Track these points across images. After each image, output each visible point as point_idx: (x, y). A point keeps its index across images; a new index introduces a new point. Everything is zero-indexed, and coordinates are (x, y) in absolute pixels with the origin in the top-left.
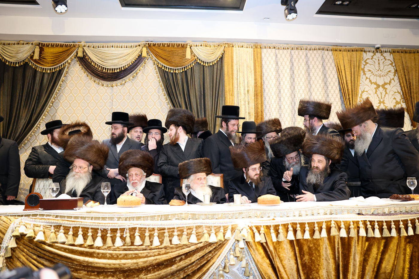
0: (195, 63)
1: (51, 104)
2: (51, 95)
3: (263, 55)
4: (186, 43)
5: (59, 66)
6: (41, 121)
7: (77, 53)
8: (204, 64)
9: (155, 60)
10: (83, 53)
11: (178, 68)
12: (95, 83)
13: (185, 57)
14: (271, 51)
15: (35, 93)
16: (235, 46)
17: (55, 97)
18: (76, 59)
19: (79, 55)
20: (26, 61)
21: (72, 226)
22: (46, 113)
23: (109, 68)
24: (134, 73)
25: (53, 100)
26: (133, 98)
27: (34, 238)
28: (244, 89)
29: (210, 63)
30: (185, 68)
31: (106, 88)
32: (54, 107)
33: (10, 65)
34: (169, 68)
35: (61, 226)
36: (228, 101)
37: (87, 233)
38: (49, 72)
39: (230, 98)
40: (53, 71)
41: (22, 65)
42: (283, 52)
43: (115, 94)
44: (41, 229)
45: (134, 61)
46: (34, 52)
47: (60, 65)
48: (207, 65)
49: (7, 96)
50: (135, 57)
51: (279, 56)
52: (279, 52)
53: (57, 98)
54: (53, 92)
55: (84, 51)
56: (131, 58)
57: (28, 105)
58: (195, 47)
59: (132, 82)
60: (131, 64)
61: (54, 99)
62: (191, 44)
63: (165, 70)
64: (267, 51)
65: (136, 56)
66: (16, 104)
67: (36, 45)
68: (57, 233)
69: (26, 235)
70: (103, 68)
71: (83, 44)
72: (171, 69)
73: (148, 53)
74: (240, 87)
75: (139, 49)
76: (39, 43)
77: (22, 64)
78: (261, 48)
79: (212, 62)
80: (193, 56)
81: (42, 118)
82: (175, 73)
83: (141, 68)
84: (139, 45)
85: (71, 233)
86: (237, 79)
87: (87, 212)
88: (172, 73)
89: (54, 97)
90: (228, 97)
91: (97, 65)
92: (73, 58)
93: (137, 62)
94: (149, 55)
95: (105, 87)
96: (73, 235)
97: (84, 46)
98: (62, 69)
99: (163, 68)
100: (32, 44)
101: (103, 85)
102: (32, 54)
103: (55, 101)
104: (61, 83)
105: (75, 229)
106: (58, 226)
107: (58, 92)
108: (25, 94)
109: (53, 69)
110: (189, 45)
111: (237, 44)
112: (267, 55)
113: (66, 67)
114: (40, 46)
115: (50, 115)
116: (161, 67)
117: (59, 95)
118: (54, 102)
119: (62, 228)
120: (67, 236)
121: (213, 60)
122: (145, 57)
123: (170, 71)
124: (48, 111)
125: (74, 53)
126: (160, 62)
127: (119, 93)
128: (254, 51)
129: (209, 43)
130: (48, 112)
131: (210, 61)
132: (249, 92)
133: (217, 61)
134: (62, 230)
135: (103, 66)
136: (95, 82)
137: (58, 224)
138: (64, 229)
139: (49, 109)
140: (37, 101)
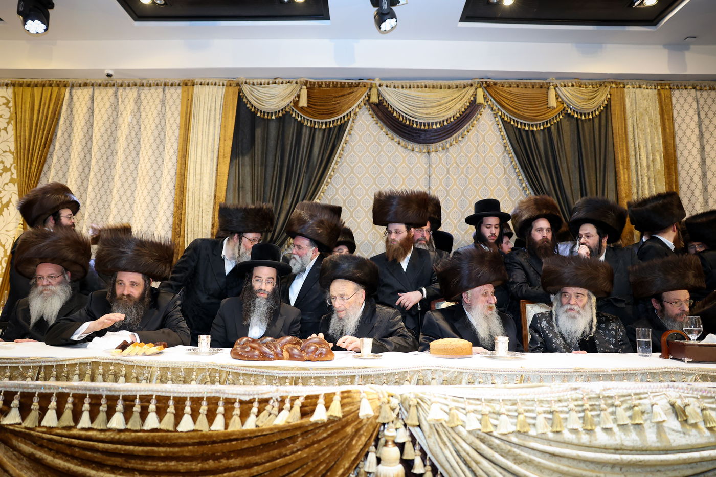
0: (563, 114)
1: (329, 180)
3: (674, 100)
4: (547, 81)
5: (341, 118)
7: (369, 97)
8: (579, 117)
9: (499, 109)
10: (379, 97)
11: (536, 123)
12: (400, 147)
13: (548, 104)
14: (689, 93)
16: (628, 86)
17: (335, 168)
18: (366, 106)
19: (371, 101)
20: (287, 110)
22: (322, 194)
23: (423, 121)
24: (464, 131)
25: (332, 173)
28: (647, 158)
29: (589, 114)
30: (547, 122)
31: (419, 155)
32: (332, 185)
33: (262, 116)
34: (521, 123)
36: (622, 178)
38: (324, 127)
39: (624, 174)
40: (332, 126)
41: (280, 117)
42: (709, 95)
45: (463, 110)
46: (299, 96)
47: (342, 115)
48: (583, 118)
49: (261, 166)
50: (464, 104)
51: (702, 101)
52: (701, 95)
53: (337, 169)
55: (379, 95)
56: (458, 106)
58: (563, 89)
59: (459, 145)
60: (458, 115)
61: (334, 171)
62: (557, 82)
63: (516, 125)
64: (681, 94)
65: (467, 102)
67: (302, 85)
70: (413, 121)
71: (377, 82)
72: (525, 124)
73: (485, 98)
74: (640, 155)
75: (471, 91)
76: (307, 82)
77: (281, 115)
78: (670, 89)
79: (592, 113)
80: (559, 104)
82: (532, 131)
83: (475, 122)
84: (471, 85)
86: (634, 141)
88: (527, 131)
89: (333, 168)
90: (622, 172)
91: (403, 116)
92: (362, 104)
93: (468, 112)
94: (487, 102)
95: (417, 154)
97: (380, 86)
98: (345, 122)
99: (512, 123)
100: (296, 83)
101: (413, 150)
102: (297, 99)
103: (334, 174)
104: (345, 145)
109: (330, 122)
110: (552, 84)
111: (629, 83)
112: (682, 100)
113: (351, 119)
114: (309, 86)
116: (509, 121)
118: (332, 176)
121: (594, 110)
122: (480, 105)
123: (523, 127)
125: (364, 97)
126: (506, 114)
128: (659, 94)
129: (583, 82)
131: (588, 112)
132: (656, 163)
133: (600, 111)
135: (412, 119)
136: (399, 144)
139: (326, 187)
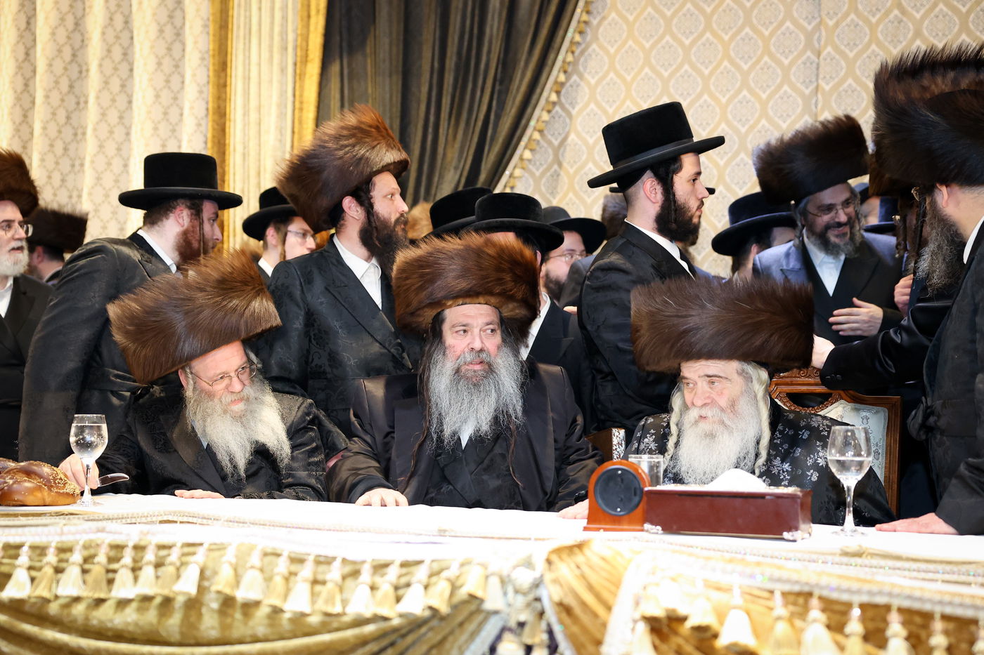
1: (554, 97)
2: (552, 56)
6: (518, 172)
15: (489, 52)
17: (569, 63)
21: (857, 599)
22: (537, 136)
25: (562, 78)
27: (716, 636)
32: (563, 108)
35: (810, 594)
37: (923, 634)
43: (831, 23)
44: (737, 599)
49: (390, 76)
53: (575, 63)
54: (558, 40)
57: (466, 105)
61: (565, 72)
66: (423, 107)
68: (798, 623)
69: (684, 619)
81: (521, 159)
85: (855, 626)
87: (845, 554)
96: (866, 638)
103: (568, 79)
105: (870, 613)
106: (799, 594)
107: (578, 38)
108: (451, 63)
115: (550, 143)
117: (582, 53)
118: (562, 84)
119: (815, 602)
120: (840, 638)
124: (541, 125)
127: (847, 15)
130: (541, 131)
134: (816, 614)
137: (797, 588)
138: (824, 610)
139: (545, 116)
140: (497, 87)
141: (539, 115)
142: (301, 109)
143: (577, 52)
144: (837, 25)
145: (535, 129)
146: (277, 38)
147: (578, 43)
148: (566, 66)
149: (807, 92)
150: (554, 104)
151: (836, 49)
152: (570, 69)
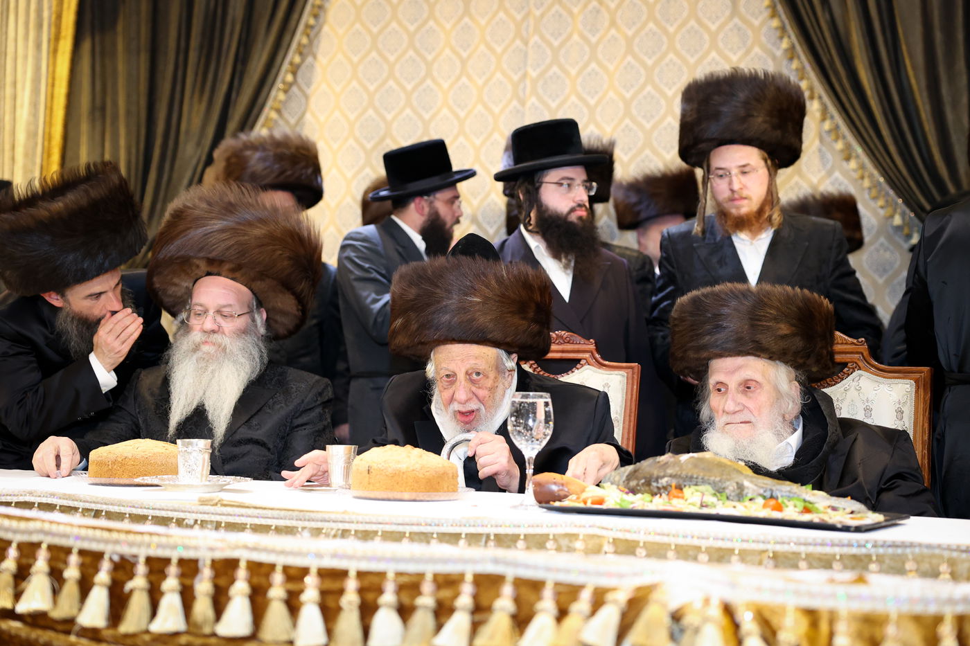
1: (289, 78)
17: (304, 46)
22: (274, 115)
25: (297, 59)
26: (613, 23)
32: (299, 88)
43: (538, 13)
53: (310, 45)
89: (299, 44)
103: (303, 61)
107: (312, 21)
117: (316, 35)
124: (276, 105)
127: (552, 5)
130: (278, 111)
139: (282, 96)
141: (277, 95)
142: (53, 85)
143: (312, 34)
144: (542, 15)
145: (272, 108)
146: (33, 15)
147: (312, 27)
148: (301, 49)
149: (516, 78)
150: (291, 85)
151: (542, 37)
152: (305, 51)
